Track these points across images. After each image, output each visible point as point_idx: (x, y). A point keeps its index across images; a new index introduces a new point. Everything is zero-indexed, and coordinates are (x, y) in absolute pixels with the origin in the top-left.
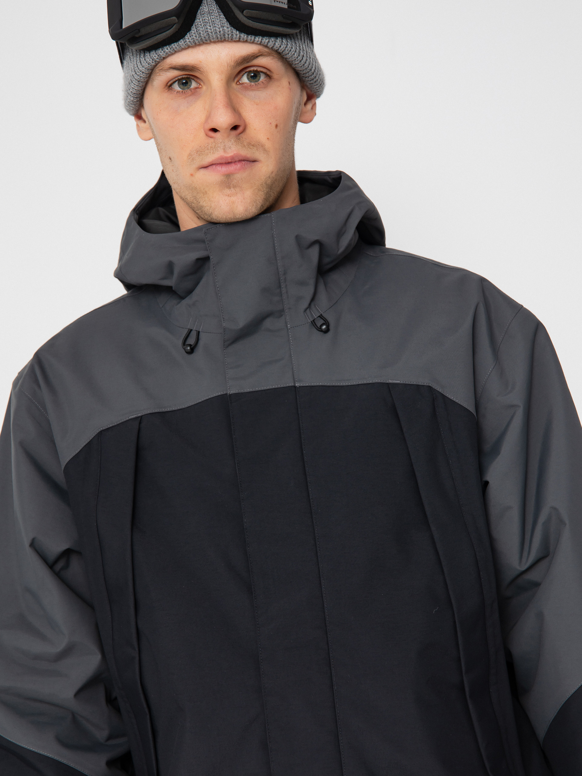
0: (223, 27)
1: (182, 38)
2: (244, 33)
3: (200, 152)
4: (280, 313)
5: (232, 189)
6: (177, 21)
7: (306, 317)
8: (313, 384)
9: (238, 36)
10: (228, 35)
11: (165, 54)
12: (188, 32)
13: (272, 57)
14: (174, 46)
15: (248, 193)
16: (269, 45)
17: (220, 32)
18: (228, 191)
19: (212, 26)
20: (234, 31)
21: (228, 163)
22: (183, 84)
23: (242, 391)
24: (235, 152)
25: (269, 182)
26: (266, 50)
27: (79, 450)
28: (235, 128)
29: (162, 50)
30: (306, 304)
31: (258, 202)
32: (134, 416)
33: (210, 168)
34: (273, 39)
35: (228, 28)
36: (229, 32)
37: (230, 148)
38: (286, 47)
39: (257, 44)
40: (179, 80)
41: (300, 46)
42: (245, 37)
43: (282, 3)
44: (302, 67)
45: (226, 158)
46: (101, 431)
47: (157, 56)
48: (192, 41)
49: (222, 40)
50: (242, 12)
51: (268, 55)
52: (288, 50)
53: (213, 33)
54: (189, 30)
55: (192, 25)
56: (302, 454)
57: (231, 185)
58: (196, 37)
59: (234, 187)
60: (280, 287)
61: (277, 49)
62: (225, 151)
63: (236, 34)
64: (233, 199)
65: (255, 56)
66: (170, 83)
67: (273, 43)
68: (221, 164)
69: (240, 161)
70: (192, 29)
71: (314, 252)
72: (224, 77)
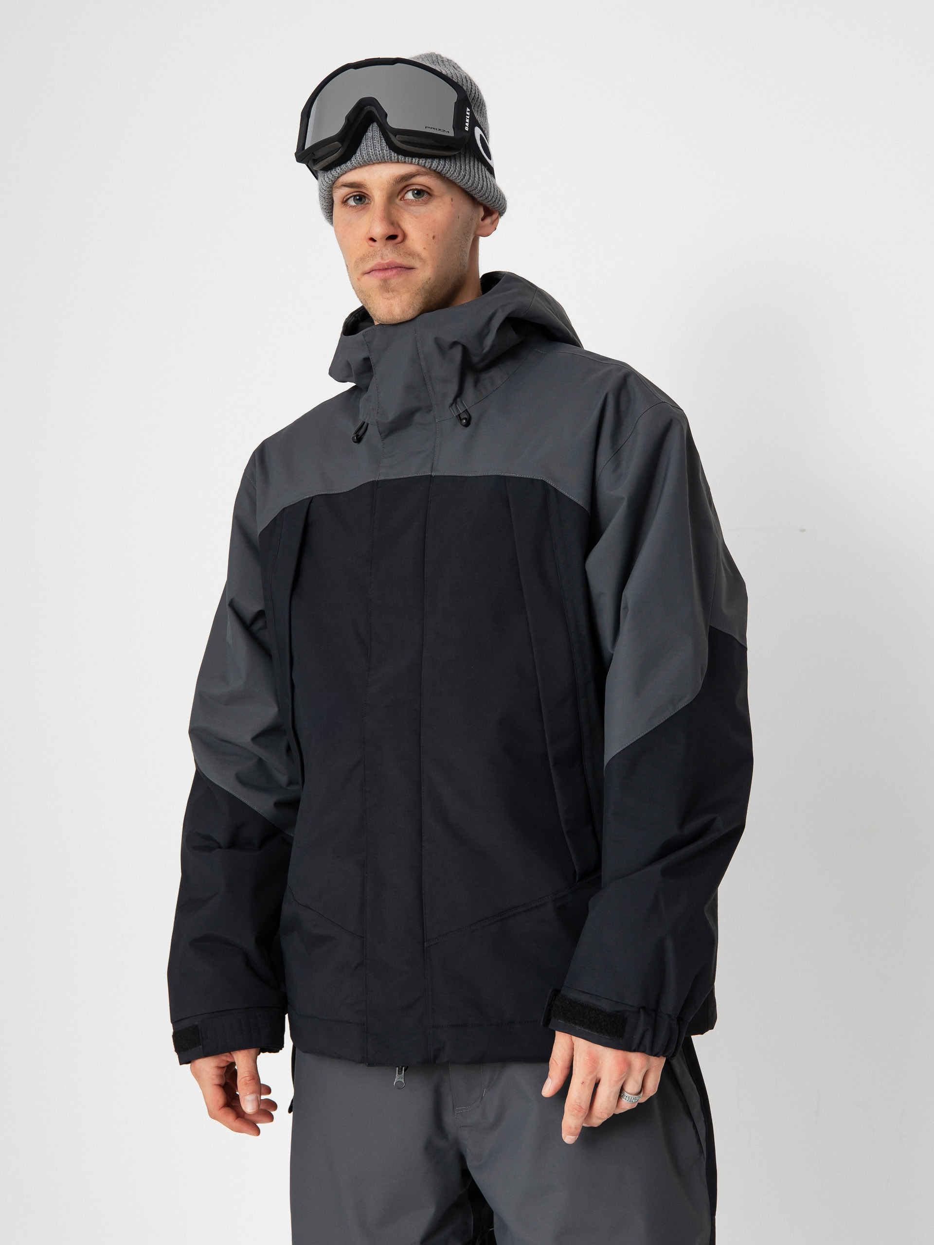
0: (383, 150)
1: (349, 160)
2: (402, 155)
3: (363, 259)
4: (429, 409)
5: (391, 293)
6: (341, 145)
7: (451, 412)
8: (445, 474)
9: (396, 157)
10: (387, 157)
11: (337, 174)
12: (353, 155)
13: (430, 176)
14: (343, 166)
15: (406, 297)
16: (426, 166)
17: (380, 154)
18: (386, 295)
19: (373, 150)
20: (393, 153)
21: (386, 269)
22: (357, 200)
23: (388, 478)
24: (390, 260)
25: (427, 286)
26: (424, 170)
27: (268, 524)
28: (392, 237)
29: (335, 170)
30: (450, 400)
31: (415, 305)
32: (308, 497)
33: (371, 273)
34: (429, 160)
35: (387, 151)
36: (388, 154)
37: (387, 255)
38: (444, 167)
39: (414, 164)
40: (355, 196)
41: (461, 167)
42: (403, 158)
43: (434, 129)
44: (466, 185)
45: (383, 264)
46: (284, 509)
47: (331, 175)
48: (357, 162)
49: (382, 161)
50: (396, 136)
51: (425, 174)
52: (446, 170)
53: (374, 155)
54: (355, 153)
55: (357, 149)
56: (425, 536)
57: (390, 290)
58: (360, 159)
59: (393, 291)
60: (425, 384)
61: (434, 169)
62: (382, 258)
63: (394, 155)
64: (391, 301)
65: (412, 176)
66: (345, 199)
67: (430, 164)
68: (379, 270)
69: (396, 267)
70: (357, 152)
71: (457, 353)
72: (384, 193)
